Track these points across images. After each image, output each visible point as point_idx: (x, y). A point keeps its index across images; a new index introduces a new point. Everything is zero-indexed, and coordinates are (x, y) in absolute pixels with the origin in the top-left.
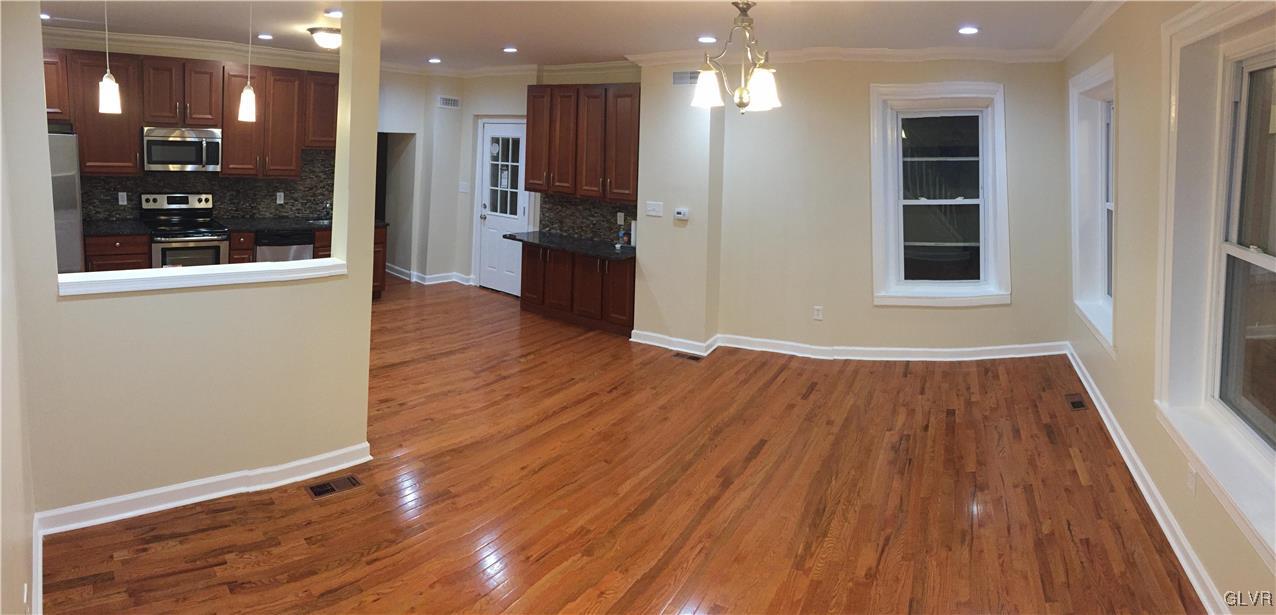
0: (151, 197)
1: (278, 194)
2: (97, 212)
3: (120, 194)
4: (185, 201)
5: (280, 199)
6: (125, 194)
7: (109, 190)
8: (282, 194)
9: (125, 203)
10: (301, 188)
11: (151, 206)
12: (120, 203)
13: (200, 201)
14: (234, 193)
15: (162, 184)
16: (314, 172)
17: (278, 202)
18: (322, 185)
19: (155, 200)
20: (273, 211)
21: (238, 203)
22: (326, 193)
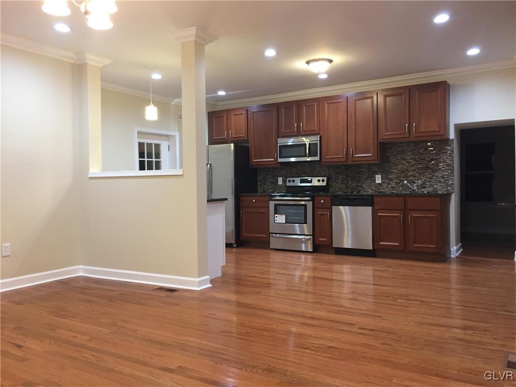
0: (291, 179)
1: (377, 176)
2: (269, 189)
3: (279, 178)
4: (311, 182)
5: (378, 179)
6: (281, 178)
7: (274, 176)
8: (380, 176)
9: (281, 184)
10: (395, 171)
11: (292, 184)
12: (279, 184)
13: (319, 181)
14: (344, 177)
15: (300, 172)
16: (404, 159)
17: (377, 182)
18: (412, 168)
19: (293, 181)
20: (374, 188)
21: (347, 183)
22: (417, 175)
